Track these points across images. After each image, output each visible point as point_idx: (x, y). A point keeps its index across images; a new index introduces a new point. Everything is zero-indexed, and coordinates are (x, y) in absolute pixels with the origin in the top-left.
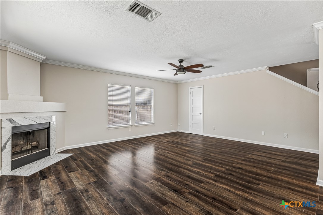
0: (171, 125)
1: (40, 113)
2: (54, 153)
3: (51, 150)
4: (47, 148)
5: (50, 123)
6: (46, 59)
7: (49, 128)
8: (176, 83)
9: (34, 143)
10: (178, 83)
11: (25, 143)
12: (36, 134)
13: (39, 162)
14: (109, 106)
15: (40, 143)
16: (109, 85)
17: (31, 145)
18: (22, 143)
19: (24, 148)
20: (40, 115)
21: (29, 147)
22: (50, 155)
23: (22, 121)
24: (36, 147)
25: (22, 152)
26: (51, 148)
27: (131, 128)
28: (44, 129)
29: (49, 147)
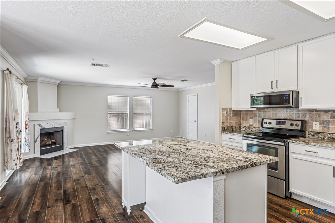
0: (171, 132)
1: (57, 120)
2: (66, 148)
3: (64, 146)
4: (61, 145)
5: (63, 127)
6: (61, 82)
7: (62, 131)
8: (177, 90)
9: (54, 141)
10: (179, 90)
11: (48, 140)
12: (55, 134)
13: (55, 153)
14: (109, 114)
15: (57, 141)
16: (108, 97)
17: (51, 141)
18: (46, 139)
19: (47, 143)
20: (57, 121)
21: (50, 142)
22: (63, 149)
23: (46, 126)
24: (54, 143)
25: (46, 146)
26: (64, 144)
27: (128, 133)
28: (59, 131)
29: (63, 144)
